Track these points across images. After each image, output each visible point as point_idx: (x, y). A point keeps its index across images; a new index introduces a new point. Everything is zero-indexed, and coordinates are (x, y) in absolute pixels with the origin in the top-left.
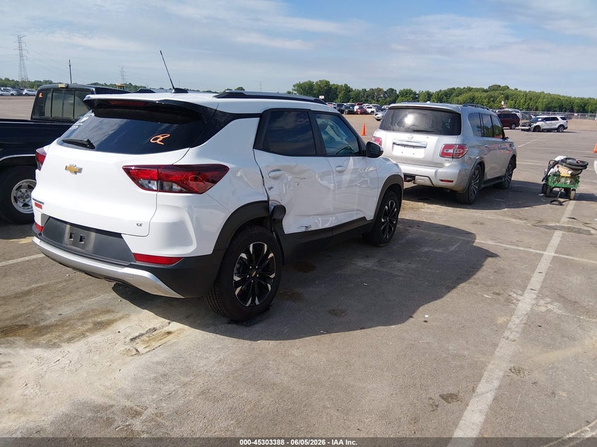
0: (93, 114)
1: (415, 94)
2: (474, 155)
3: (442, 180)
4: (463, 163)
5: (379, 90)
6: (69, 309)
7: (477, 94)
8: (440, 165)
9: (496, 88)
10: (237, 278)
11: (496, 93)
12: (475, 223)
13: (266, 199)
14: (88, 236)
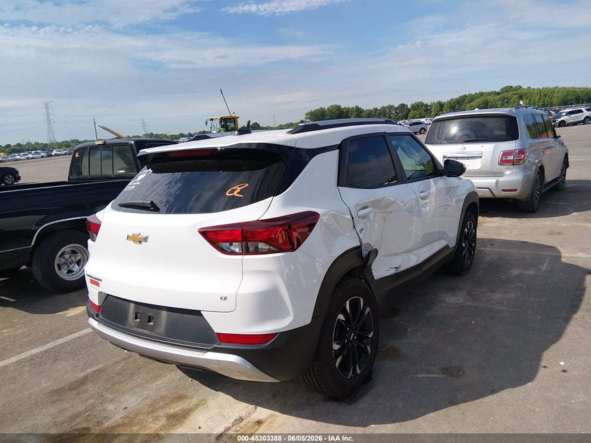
0: (150, 170)
1: (427, 106)
2: (531, 158)
3: (504, 190)
4: (524, 169)
5: (391, 107)
6: (134, 399)
7: (490, 98)
8: (500, 174)
9: (507, 89)
10: (336, 347)
11: (510, 94)
12: (551, 233)
13: (359, 244)
14: (158, 315)
